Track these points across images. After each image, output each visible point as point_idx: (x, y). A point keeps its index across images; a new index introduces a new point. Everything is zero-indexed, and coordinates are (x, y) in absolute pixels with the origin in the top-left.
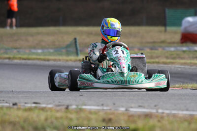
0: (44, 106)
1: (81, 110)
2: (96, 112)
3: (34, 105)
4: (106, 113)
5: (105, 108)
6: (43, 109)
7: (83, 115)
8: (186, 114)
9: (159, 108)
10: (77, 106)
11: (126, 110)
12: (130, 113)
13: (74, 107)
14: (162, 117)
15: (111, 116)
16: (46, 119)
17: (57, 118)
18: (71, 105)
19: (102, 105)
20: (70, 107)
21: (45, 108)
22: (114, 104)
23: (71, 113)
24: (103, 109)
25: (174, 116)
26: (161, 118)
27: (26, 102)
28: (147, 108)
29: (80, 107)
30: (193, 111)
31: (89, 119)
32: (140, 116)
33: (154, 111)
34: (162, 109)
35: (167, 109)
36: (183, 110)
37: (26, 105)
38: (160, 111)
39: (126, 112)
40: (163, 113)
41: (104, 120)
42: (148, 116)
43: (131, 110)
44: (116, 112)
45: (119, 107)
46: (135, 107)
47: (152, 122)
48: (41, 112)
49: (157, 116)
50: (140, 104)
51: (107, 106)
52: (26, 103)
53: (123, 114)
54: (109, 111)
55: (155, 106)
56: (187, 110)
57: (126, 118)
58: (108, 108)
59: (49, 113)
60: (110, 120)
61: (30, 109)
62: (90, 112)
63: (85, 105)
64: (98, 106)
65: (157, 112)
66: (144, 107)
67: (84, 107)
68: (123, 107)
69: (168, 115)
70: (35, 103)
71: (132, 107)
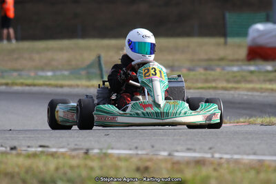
0: (54, 150)
1: (106, 155)
2: (127, 159)
3: (40, 149)
4: (141, 159)
5: (140, 152)
6: (53, 155)
7: (108, 162)
8: (253, 160)
9: (215, 152)
10: (101, 149)
11: (170, 155)
12: (175, 159)
13: (96, 151)
14: (220, 165)
15: (149, 164)
16: (57, 169)
17: (72, 167)
18: (93, 149)
19: (136, 148)
20: (90, 152)
21: (56, 152)
22: (153, 147)
23: (92, 160)
24: (137, 154)
25: (237, 162)
26: (218, 166)
27: (29, 144)
28: (199, 152)
29: (104, 151)
30: (264, 155)
31: (117, 168)
32: (188, 163)
33: (209, 156)
34: (220, 153)
35: (227, 153)
36: (248, 154)
37: (29, 149)
38: (217, 155)
39: (169, 157)
40: (221, 158)
41: (138, 169)
42: (199, 163)
43: (176, 154)
44: (155, 157)
45: (160, 151)
46: (182, 151)
47: (205, 171)
48: (50, 158)
49: (212, 163)
50: (189, 147)
51: (144, 149)
52: (29, 147)
53: (165, 160)
54: (144, 157)
55: (210, 149)
56: (255, 154)
57: (169, 166)
58: (144, 152)
59: (61, 160)
60: (146, 169)
61: (35, 155)
62: (119, 158)
63: (112, 149)
64: (130, 149)
65: (213, 157)
66: (195, 151)
67: (110, 151)
68: (164, 150)
69: (228, 161)
70: (41, 146)
71: (177, 151)
